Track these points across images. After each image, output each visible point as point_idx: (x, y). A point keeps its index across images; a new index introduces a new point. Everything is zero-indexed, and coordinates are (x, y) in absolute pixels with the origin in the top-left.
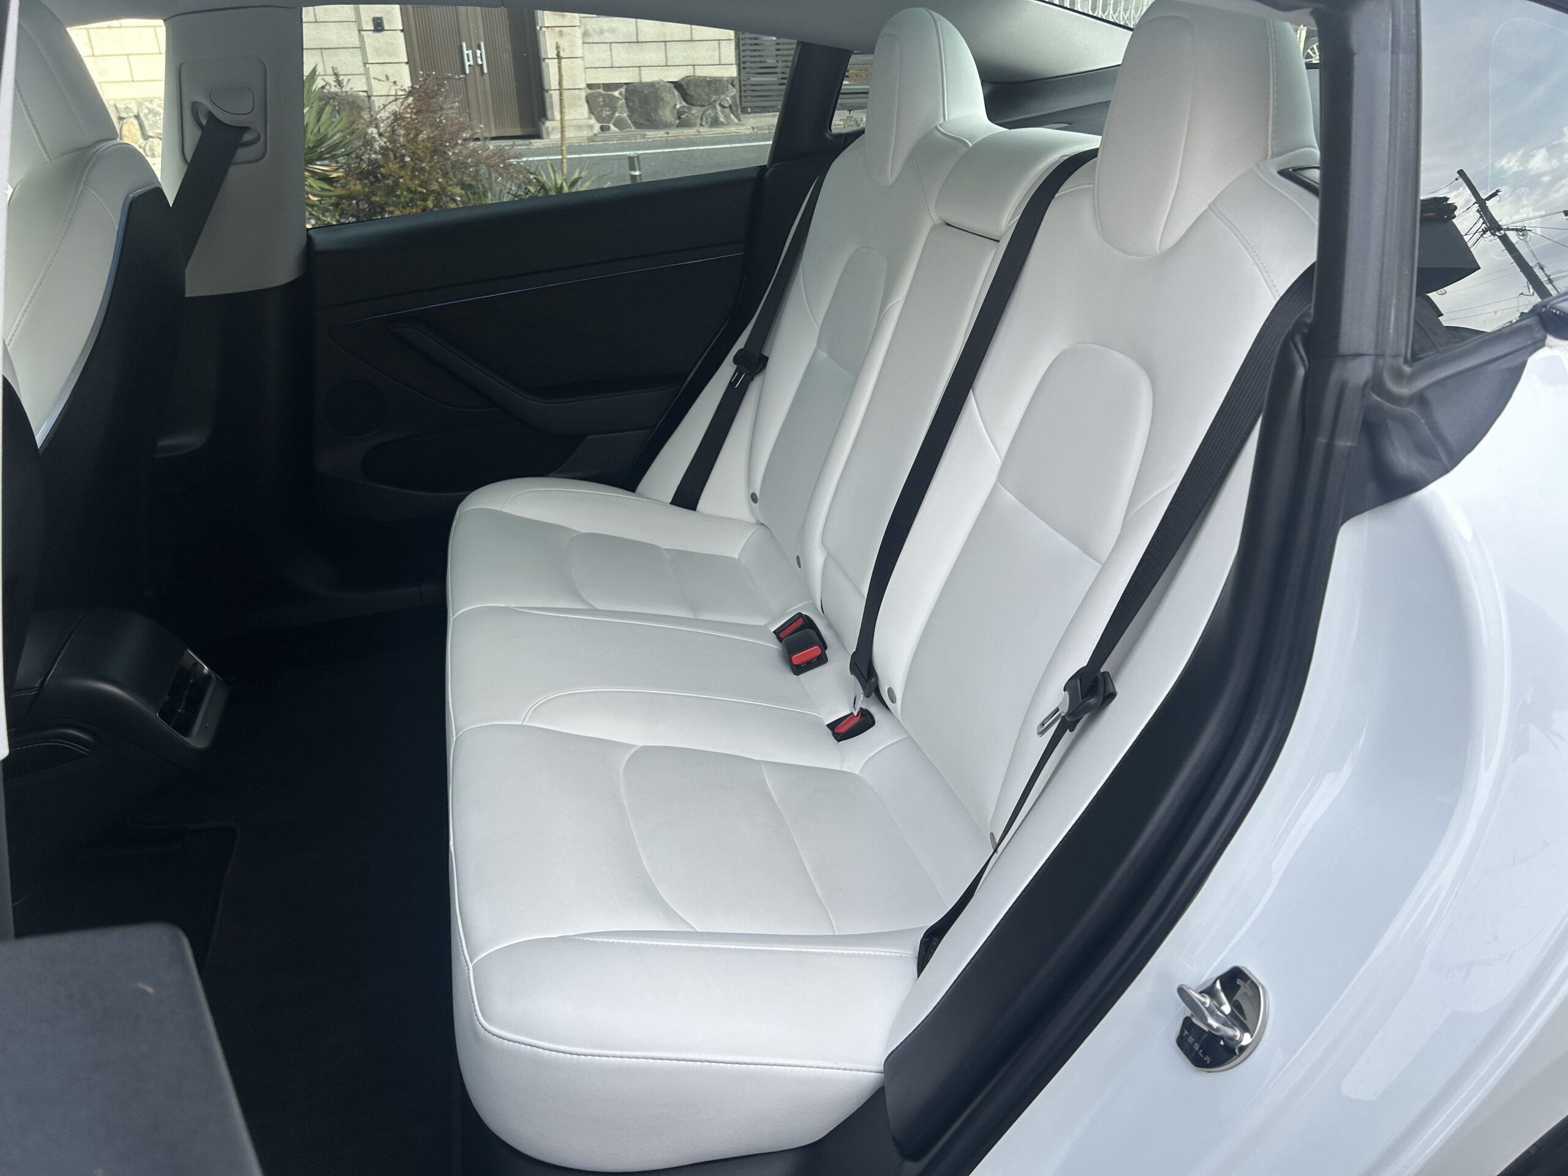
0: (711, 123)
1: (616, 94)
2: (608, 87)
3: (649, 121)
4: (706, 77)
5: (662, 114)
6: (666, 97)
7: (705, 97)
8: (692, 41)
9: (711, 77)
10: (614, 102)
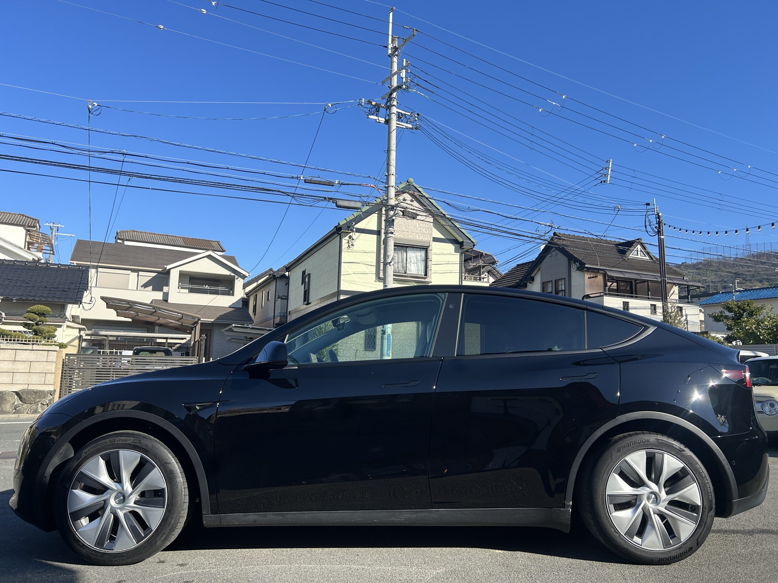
5: (3, 407)
6: (9, 398)
7: (32, 399)
8: (29, 373)
9: (37, 390)
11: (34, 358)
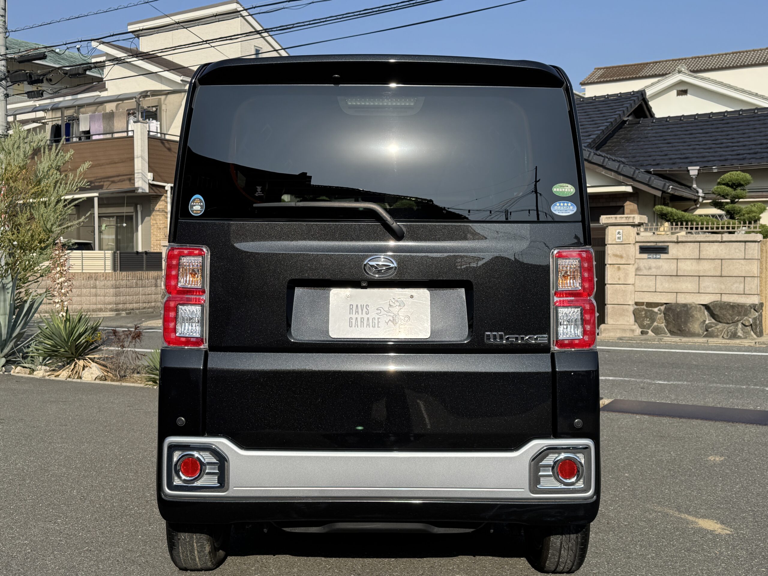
0: (731, 336)
1: (656, 310)
2: (649, 305)
3: (680, 330)
4: (730, 303)
5: (690, 326)
6: (697, 314)
7: (729, 317)
8: (721, 276)
9: (735, 303)
10: (654, 315)
11: (725, 253)
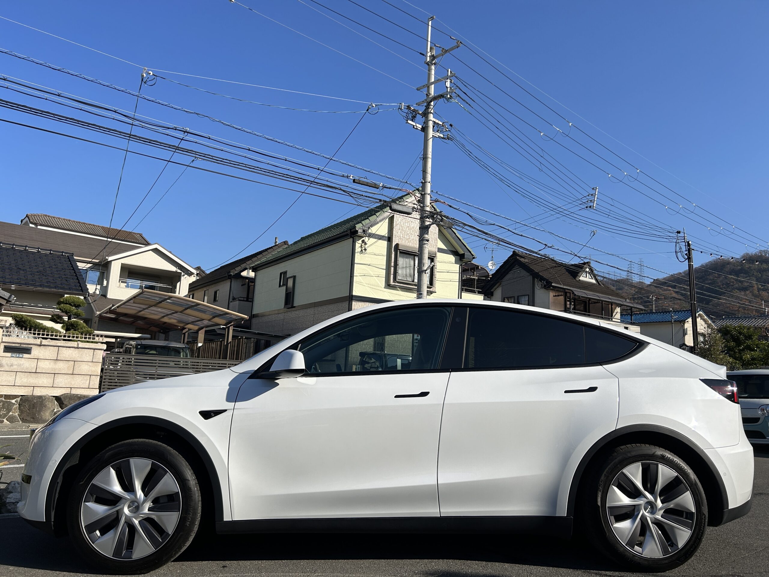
1: (13, 401)
2: (8, 397)
3: (33, 418)
4: (78, 395)
5: (43, 414)
6: (49, 404)
8: (73, 374)
9: (81, 395)
10: (11, 406)
11: (78, 357)
